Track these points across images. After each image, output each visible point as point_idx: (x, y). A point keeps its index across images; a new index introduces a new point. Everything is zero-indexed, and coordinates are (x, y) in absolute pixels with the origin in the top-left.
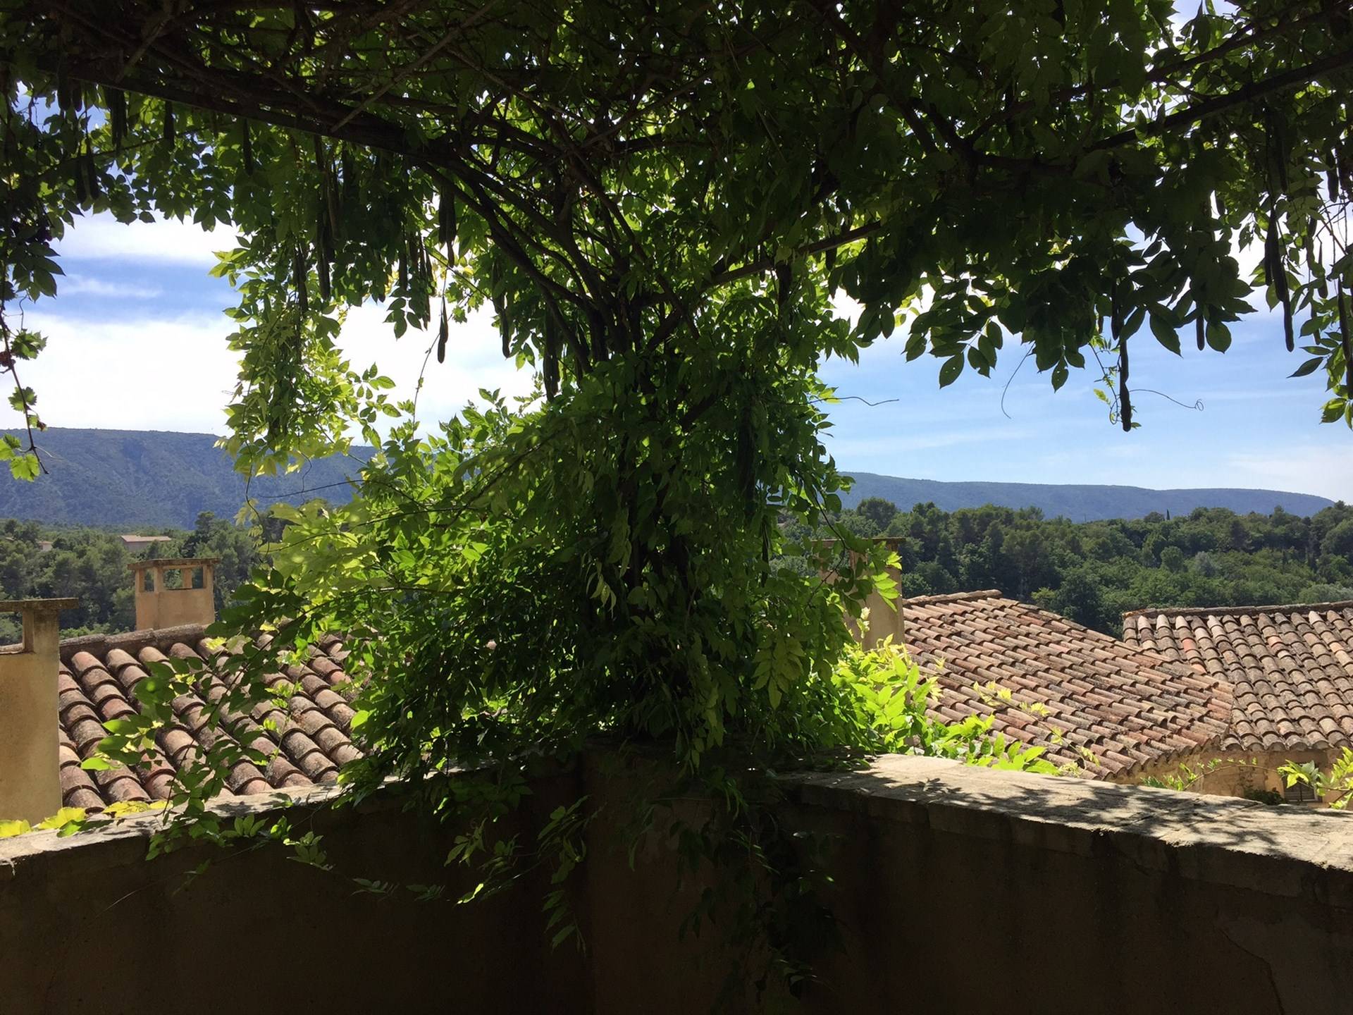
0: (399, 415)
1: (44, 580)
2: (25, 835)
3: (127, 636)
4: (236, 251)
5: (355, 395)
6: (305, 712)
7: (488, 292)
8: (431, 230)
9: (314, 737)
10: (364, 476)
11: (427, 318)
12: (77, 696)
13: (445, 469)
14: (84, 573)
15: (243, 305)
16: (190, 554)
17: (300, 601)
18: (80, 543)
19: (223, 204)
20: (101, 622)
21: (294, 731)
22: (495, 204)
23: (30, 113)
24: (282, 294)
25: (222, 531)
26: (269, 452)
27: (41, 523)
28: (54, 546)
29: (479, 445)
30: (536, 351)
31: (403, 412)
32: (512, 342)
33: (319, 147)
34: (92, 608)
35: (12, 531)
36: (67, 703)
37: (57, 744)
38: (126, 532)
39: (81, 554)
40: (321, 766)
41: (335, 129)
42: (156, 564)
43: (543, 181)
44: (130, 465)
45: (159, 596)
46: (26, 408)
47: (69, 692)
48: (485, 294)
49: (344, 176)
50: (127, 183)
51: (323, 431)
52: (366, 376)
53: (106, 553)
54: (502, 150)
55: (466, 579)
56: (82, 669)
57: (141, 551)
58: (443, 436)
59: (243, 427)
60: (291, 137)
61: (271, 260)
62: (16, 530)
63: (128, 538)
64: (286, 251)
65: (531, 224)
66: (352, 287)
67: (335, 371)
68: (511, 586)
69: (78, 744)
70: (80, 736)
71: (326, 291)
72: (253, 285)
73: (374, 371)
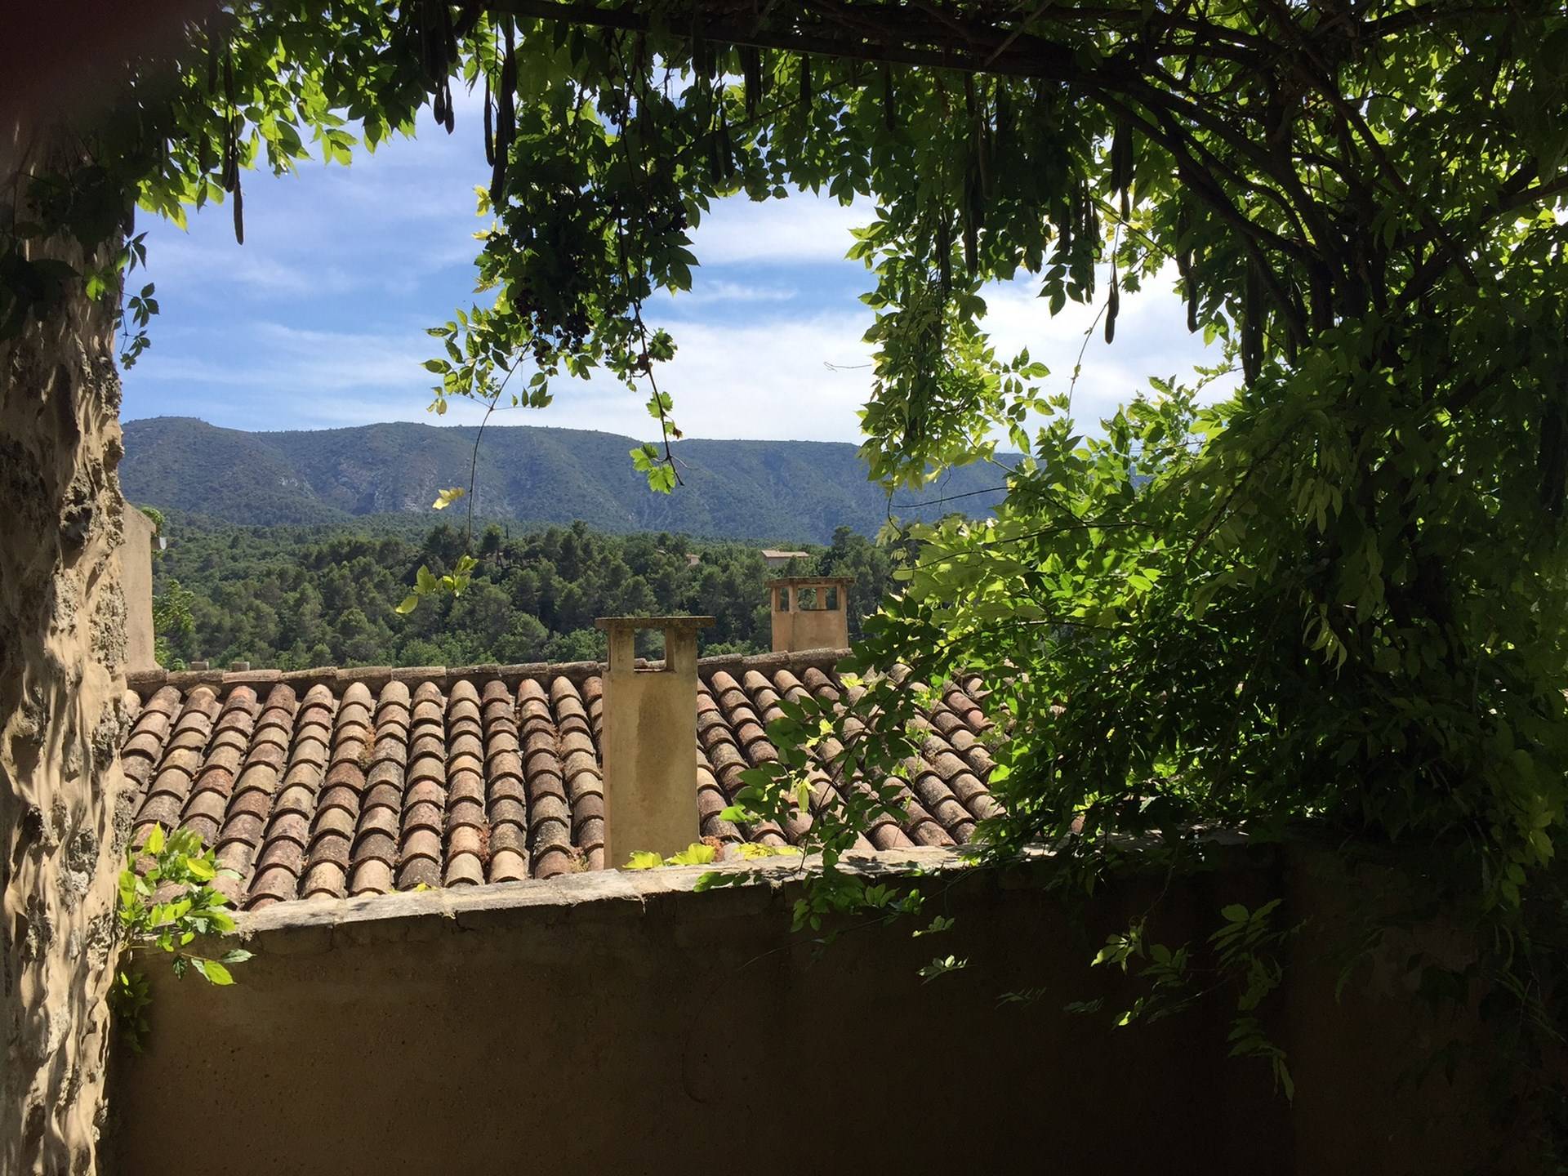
0: (1052, 412)
1: (691, 593)
2: (656, 869)
3: (762, 657)
4: (874, 225)
5: (1002, 390)
6: (940, 753)
7: (1170, 249)
8: (1098, 178)
9: (949, 782)
10: (1011, 484)
11: (1091, 289)
12: (715, 717)
13: (1107, 476)
14: (728, 588)
15: (881, 289)
16: (826, 572)
17: (937, 634)
18: (724, 557)
19: (862, 172)
20: (743, 639)
21: (928, 774)
22: (1186, 133)
23: (666, 88)
24: (923, 273)
25: (858, 547)
26: (905, 458)
27: (689, 536)
28: (701, 560)
29: (1150, 446)
30: (1231, 321)
31: (1056, 409)
32: (1199, 311)
33: (970, 87)
34: (734, 624)
35: (664, 544)
36: (706, 723)
37: (695, 766)
38: (766, 546)
39: (725, 568)
40: (957, 816)
41: (989, 60)
42: (792, 582)
43: (1251, 94)
44: (771, 477)
45: (794, 616)
46: (663, 414)
47: (709, 713)
48: (1166, 252)
49: (998, 122)
50: (761, 157)
51: (964, 433)
52: (1016, 365)
53: (748, 568)
54: (1200, 59)
55: (1133, 614)
56: (721, 689)
57: (780, 566)
58: (1105, 437)
59: (877, 430)
60: (938, 81)
61: (913, 233)
62: (668, 543)
63: (768, 553)
64: (928, 223)
65: (1232, 154)
66: (1002, 257)
67: (979, 361)
68: (1192, 625)
69: (716, 767)
70: (718, 759)
71: (973, 265)
72: (890, 264)
73: (1024, 357)
